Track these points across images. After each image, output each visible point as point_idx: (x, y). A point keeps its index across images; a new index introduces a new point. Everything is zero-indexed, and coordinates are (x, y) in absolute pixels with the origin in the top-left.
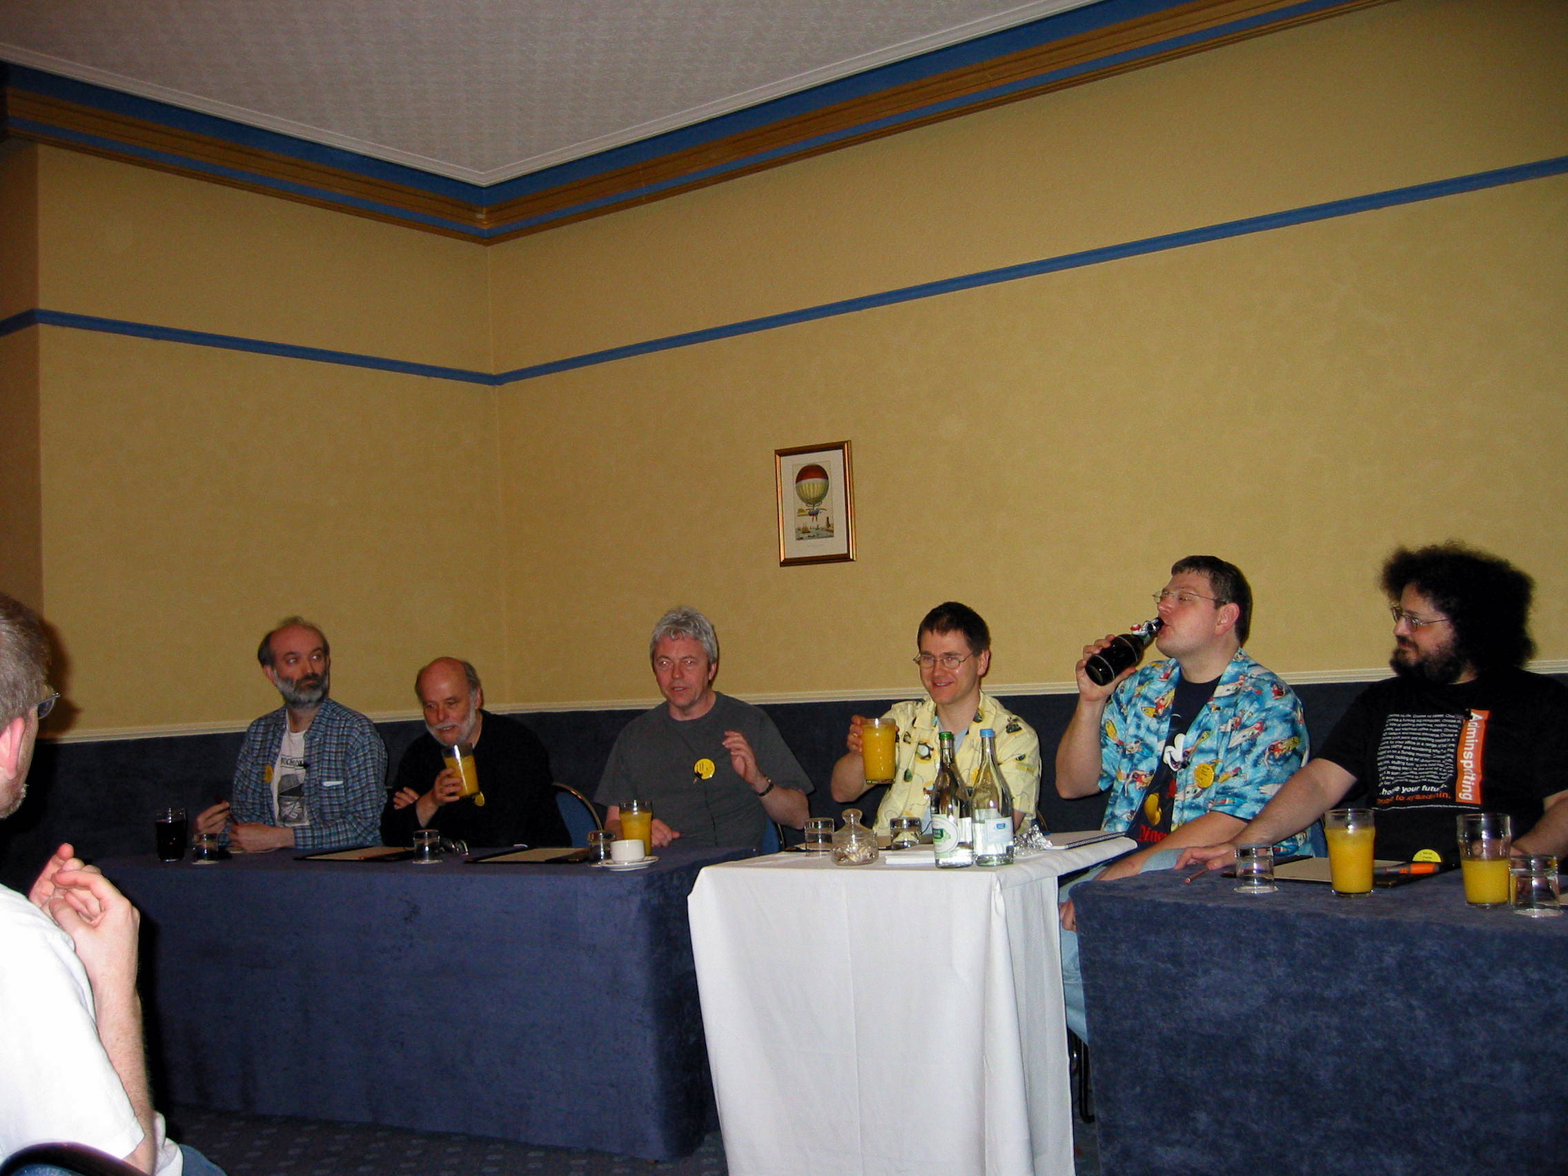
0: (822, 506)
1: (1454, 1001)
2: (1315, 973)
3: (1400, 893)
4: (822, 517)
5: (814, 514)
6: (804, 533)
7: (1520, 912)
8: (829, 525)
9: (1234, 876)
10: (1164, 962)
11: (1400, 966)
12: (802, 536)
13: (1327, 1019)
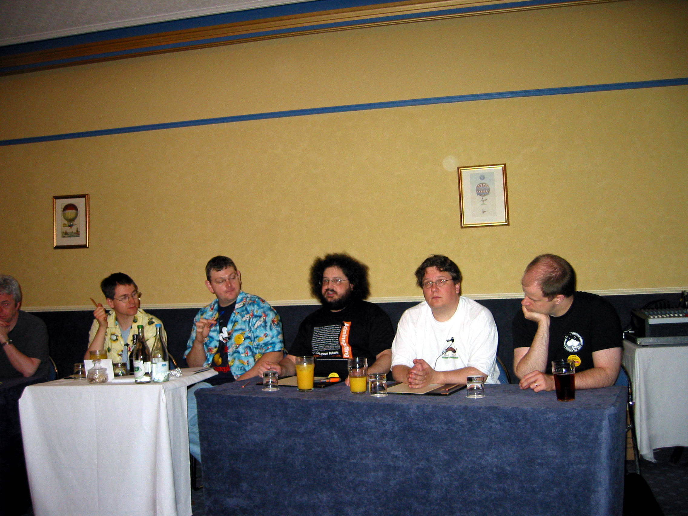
0: (74, 223)
1: (349, 430)
2: (295, 422)
3: (327, 389)
4: (74, 227)
5: (71, 226)
6: (65, 234)
7: (372, 395)
8: (77, 231)
9: (262, 384)
10: (234, 420)
11: (329, 417)
12: (65, 235)
13: (299, 440)
